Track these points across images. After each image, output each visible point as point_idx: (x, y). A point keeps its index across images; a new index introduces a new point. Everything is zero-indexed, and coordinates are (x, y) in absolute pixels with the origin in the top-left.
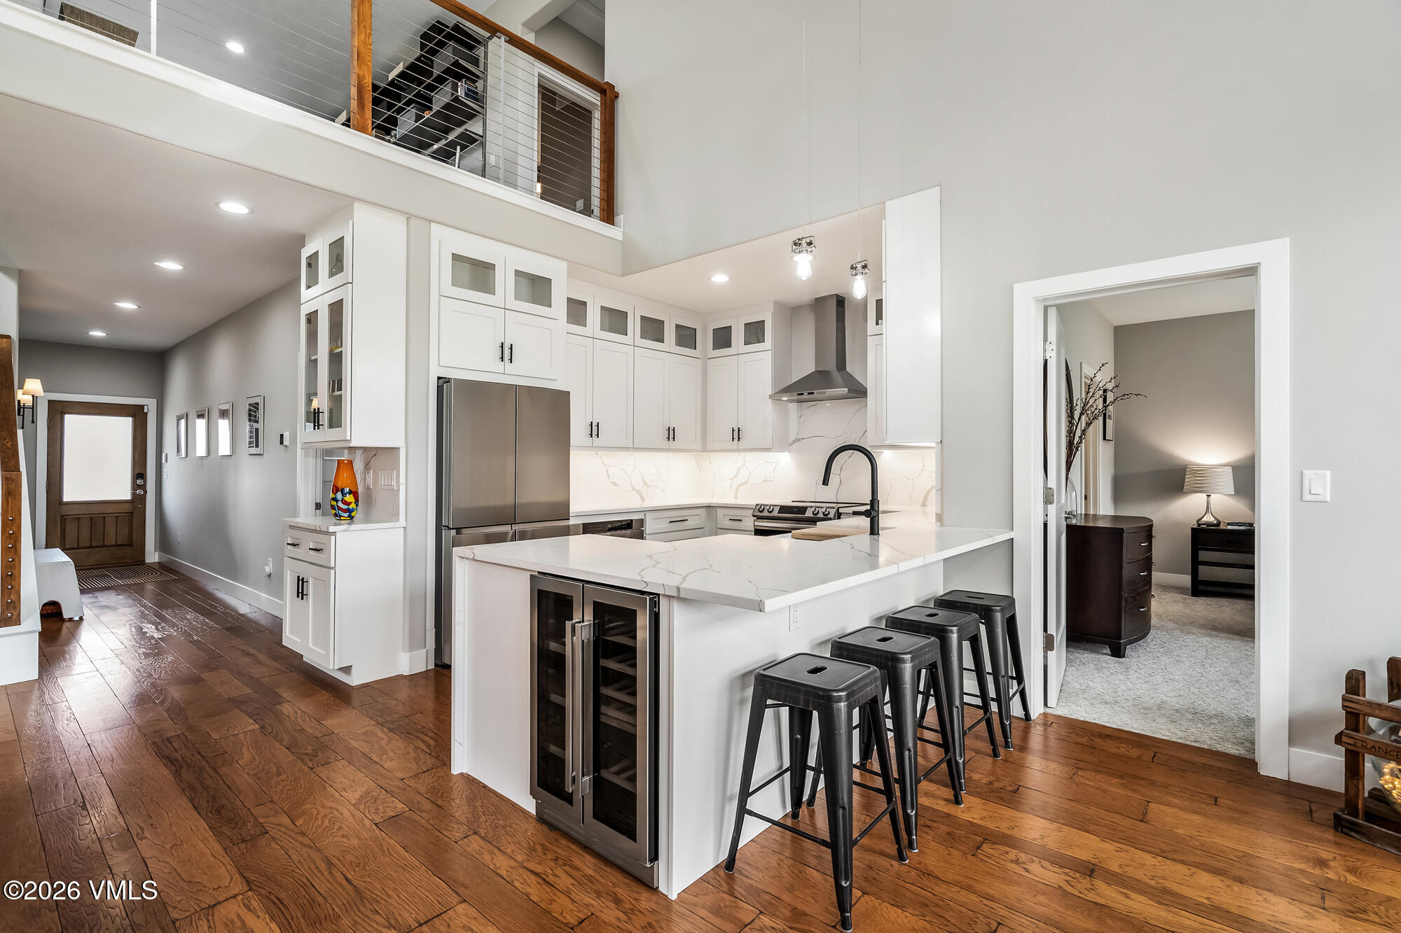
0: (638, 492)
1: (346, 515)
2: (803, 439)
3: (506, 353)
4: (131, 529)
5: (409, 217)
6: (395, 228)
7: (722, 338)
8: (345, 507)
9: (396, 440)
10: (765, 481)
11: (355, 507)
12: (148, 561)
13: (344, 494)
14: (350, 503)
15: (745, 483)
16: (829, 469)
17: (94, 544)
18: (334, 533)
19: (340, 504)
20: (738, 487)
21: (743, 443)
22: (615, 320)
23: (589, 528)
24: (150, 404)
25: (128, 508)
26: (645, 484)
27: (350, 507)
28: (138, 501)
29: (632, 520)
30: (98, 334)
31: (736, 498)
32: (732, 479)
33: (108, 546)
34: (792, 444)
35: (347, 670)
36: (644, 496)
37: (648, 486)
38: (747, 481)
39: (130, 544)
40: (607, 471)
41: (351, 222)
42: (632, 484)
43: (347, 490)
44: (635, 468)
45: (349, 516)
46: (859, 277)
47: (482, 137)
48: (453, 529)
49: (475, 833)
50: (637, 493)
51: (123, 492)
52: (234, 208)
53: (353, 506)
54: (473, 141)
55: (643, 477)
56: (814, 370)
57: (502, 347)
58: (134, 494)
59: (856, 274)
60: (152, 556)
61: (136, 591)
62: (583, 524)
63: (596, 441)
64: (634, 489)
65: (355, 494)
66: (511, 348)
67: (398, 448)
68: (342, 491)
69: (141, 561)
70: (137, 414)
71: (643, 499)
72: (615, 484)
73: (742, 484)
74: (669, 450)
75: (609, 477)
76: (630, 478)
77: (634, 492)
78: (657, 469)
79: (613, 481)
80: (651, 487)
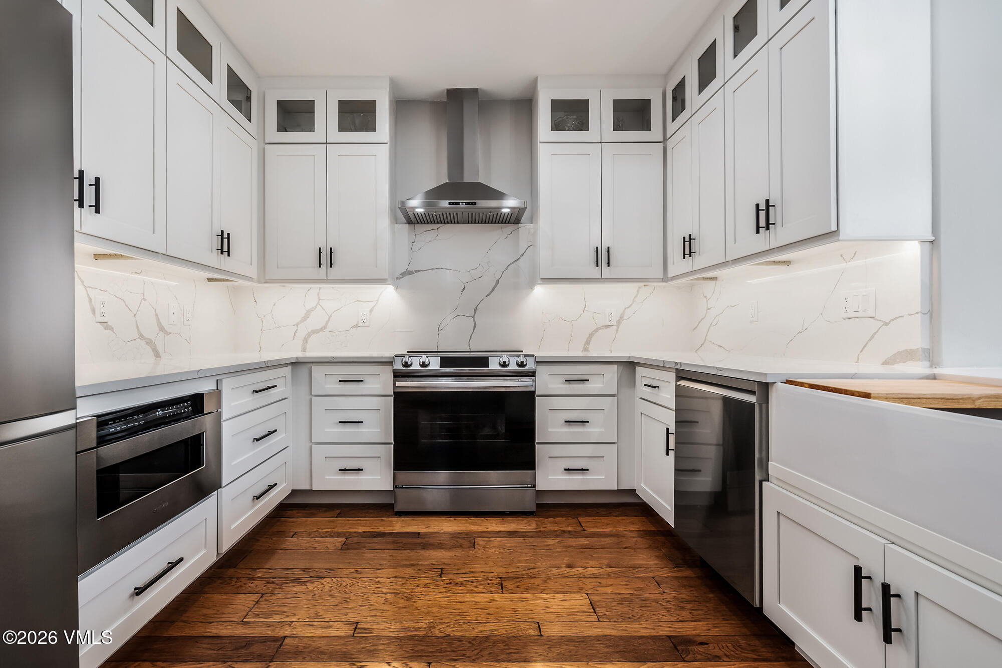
0: (150, 342)
2: (416, 271)
10: (357, 326)
15: (321, 329)
20: (309, 335)
21: (334, 273)
26: (162, 328)
32: (297, 325)
34: (400, 278)
36: (160, 348)
37: (167, 333)
38: (325, 327)
40: (90, 300)
42: (138, 328)
50: (147, 343)
55: (157, 315)
56: (445, 180)
63: (92, 221)
64: (142, 337)
71: (159, 360)
72: (106, 325)
73: (316, 332)
75: (94, 311)
76: (135, 316)
77: (143, 343)
78: (179, 304)
79: (103, 320)
80: (170, 334)
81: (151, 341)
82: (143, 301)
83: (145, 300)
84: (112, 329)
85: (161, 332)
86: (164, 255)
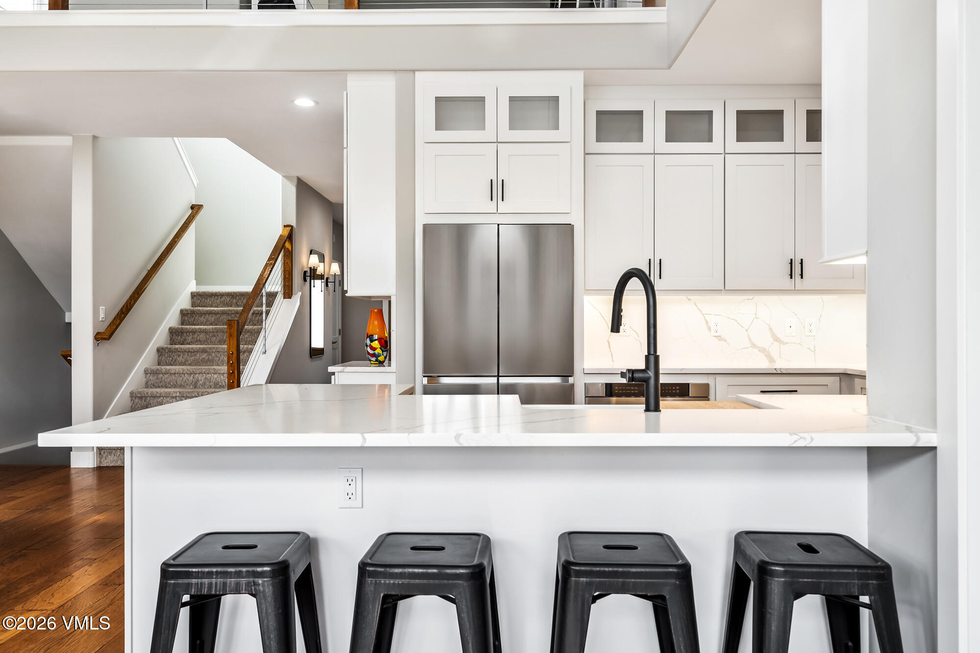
0: (762, 350)
1: (374, 359)
3: (497, 190)
5: (396, 72)
6: (386, 87)
8: (373, 352)
9: (389, 291)
14: (377, 349)
18: (333, 374)
19: (369, 350)
26: (777, 339)
27: (376, 352)
37: (782, 343)
41: (346, 93)
42: (750, 339)
43: (376, 337)
45: (376, 361)
48: (425, 376)
50: (759, 351)
52: (305, 103)
53: (379, 351)
55: (771, 329)
63: (659, 284)
64: (754, 346)
68: (372, 338)
74: (795, 291)
75: (710, 329)
76: (747, 331)
77: (756, 350)
78: (799, 318)
79: (716, 334)
80: (787, 343)
81: (765, 349)
82: (755, 319)
83: (757, 318)
84: (725, 341)
85: (776, 342)
86: (725, 290)
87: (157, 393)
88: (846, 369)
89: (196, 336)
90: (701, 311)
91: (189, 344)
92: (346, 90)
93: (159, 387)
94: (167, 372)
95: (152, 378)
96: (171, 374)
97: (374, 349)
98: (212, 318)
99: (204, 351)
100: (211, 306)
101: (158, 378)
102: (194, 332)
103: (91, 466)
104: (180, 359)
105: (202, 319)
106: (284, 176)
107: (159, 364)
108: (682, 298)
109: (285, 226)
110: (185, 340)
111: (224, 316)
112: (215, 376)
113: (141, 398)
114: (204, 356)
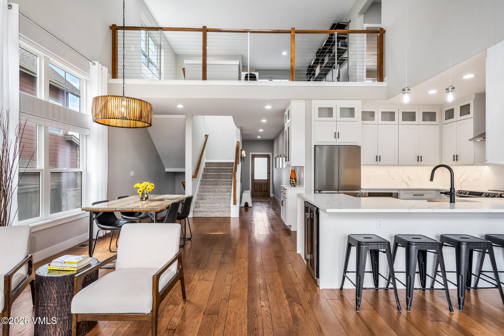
0: (406, 182)
1: (293, 185)
3: (337, 135)
4: (267, 187)
5: (306, 100)
6: (302, 104)
7: (450, 114)
8: (292, 183)
9: (303, 164)
10: (476, 180)
11: (295, 183)
12: (271, 196)
13: (292, 179)
14: (294, 182)
15: (466, 180)
16: (433, 174)
17: (260, 191)
18: (286, 189)
19: (291, 182)
20: (462, 182)
21: (459, 162)
22: (390, 116)
23: (371, 195)
24: (271, 154)
25: (266, 182)
26: (410, 179)
28: (269, 179)
29: (392, 193)
30: (259, 137)
31: (461, 187)
33: (263, 191)
35: (290, 226)
37: (411, 180)
39: (267, 191)
40: (389, 174)
41: (290, 106)
42: (402, 179)
43: (293, 178)
44: (404, 173)
45: (294, 185)
46: (450, 93)
47: (347, 58)
48: (317, 190)
49: (291, 264)
50: (405, 183)
51: (266, 178)
52: (268, 107)
53: (295, 182)
54: (345, 60)
55: (408, 176)
57: (335, 134)
58: (268, 178)
59: (448, 92)
60: (272, 195)
61: (269, 203)
62: (368, 193)
63: (379, 163)
64: (403, 181)
65: (295, 179)
66: (338, 134)
67: (303, 167)
68: (292, 178)
69: (269, 196)
70: (268, 156)
71: (408, 185)
72: (393, 179)
73: (464, 181)
74: (419, 165)
75: (390, 176)
76: (401, 177)
78: (416, 173)
79: (392, 178)
80: (413, 180)
84: (395, 179)
86: (398, 165)
87: (206, 194)
88: (438, 189)
89: (210, 176)
90: (387, 171)
91: (208, 179)
92: (291, 105)
93: (203, 192)
94: (206, 188)
95: (201, 190)
96: (207, 188)
97: (293, 182)
98: (214, 171)
99: (215, 181)
100: (211, 167)
101: (203, 190)
102: (210, 175)
103: (191, 217)
104: (208, 183)
105: (210, 171)
106: (237, 126)
107: (201, 185)
108: (382, 167)
109: (237, 142)
110: (207, 177)
111: (217, 170)
112: (221, 189)
113: (200, 196)
114: (215, 182)
